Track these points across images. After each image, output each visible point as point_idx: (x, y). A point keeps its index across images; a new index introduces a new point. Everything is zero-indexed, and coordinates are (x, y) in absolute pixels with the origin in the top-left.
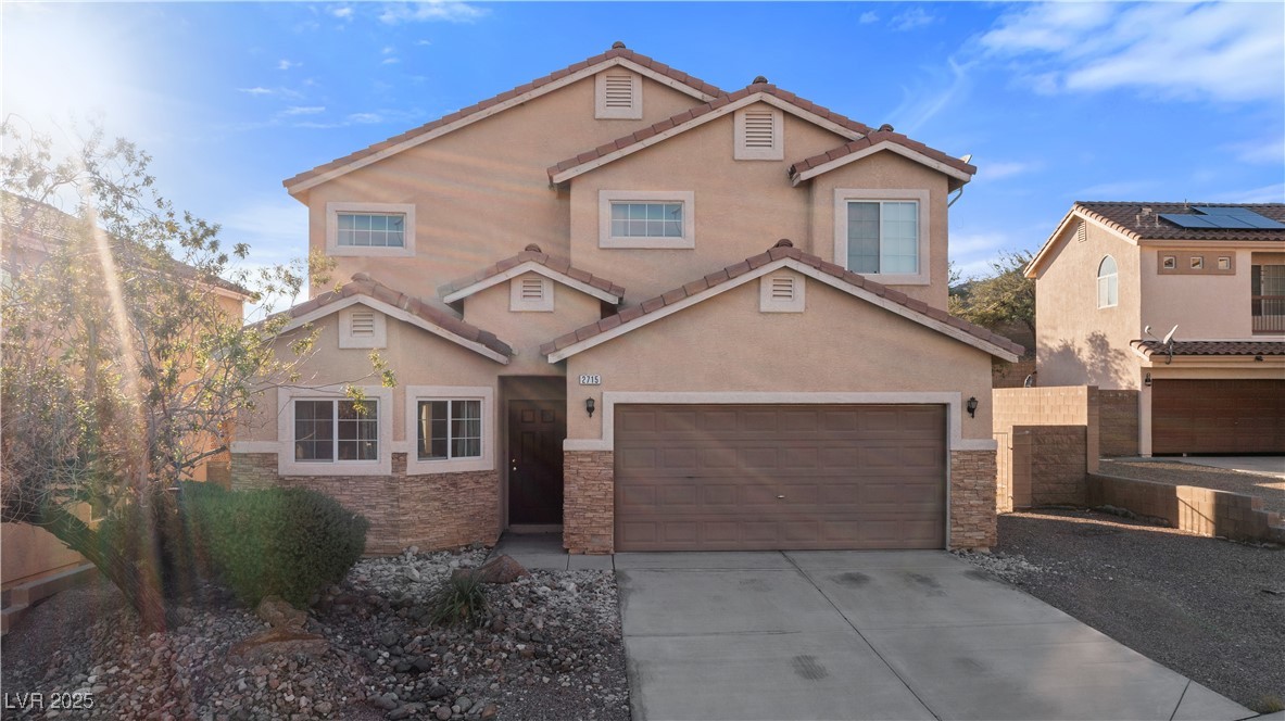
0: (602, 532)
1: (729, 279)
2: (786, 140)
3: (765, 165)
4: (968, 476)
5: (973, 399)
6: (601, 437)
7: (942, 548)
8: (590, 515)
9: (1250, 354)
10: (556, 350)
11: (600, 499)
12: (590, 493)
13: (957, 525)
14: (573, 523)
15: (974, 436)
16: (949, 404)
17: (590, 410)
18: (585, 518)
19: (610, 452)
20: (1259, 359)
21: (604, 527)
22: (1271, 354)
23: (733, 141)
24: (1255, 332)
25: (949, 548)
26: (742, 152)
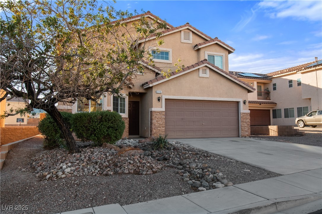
0: (162, 133)
1: (194, 67)
2: (193, 39)
3: (188, 44)
4: (244, 119)
5: (245, 100)
6: (162, 107)
7: (239, 137)
8: (159, 128)
9: (259, 103)
10: (152, 83)
11: (162, 124)
12: (159, 123)
13: (243, 131)
14: (155, 131)
15: (245, 109)
16: (240, 102)
17: (159, 100)
18: (158, 129)
19: (164, 111)
20: (260, 105)
21: (163, 132)
22: (263, 103)
23: (181, 38)
24: (258, 99)
25: (241, 137)
26: (183, 41)
